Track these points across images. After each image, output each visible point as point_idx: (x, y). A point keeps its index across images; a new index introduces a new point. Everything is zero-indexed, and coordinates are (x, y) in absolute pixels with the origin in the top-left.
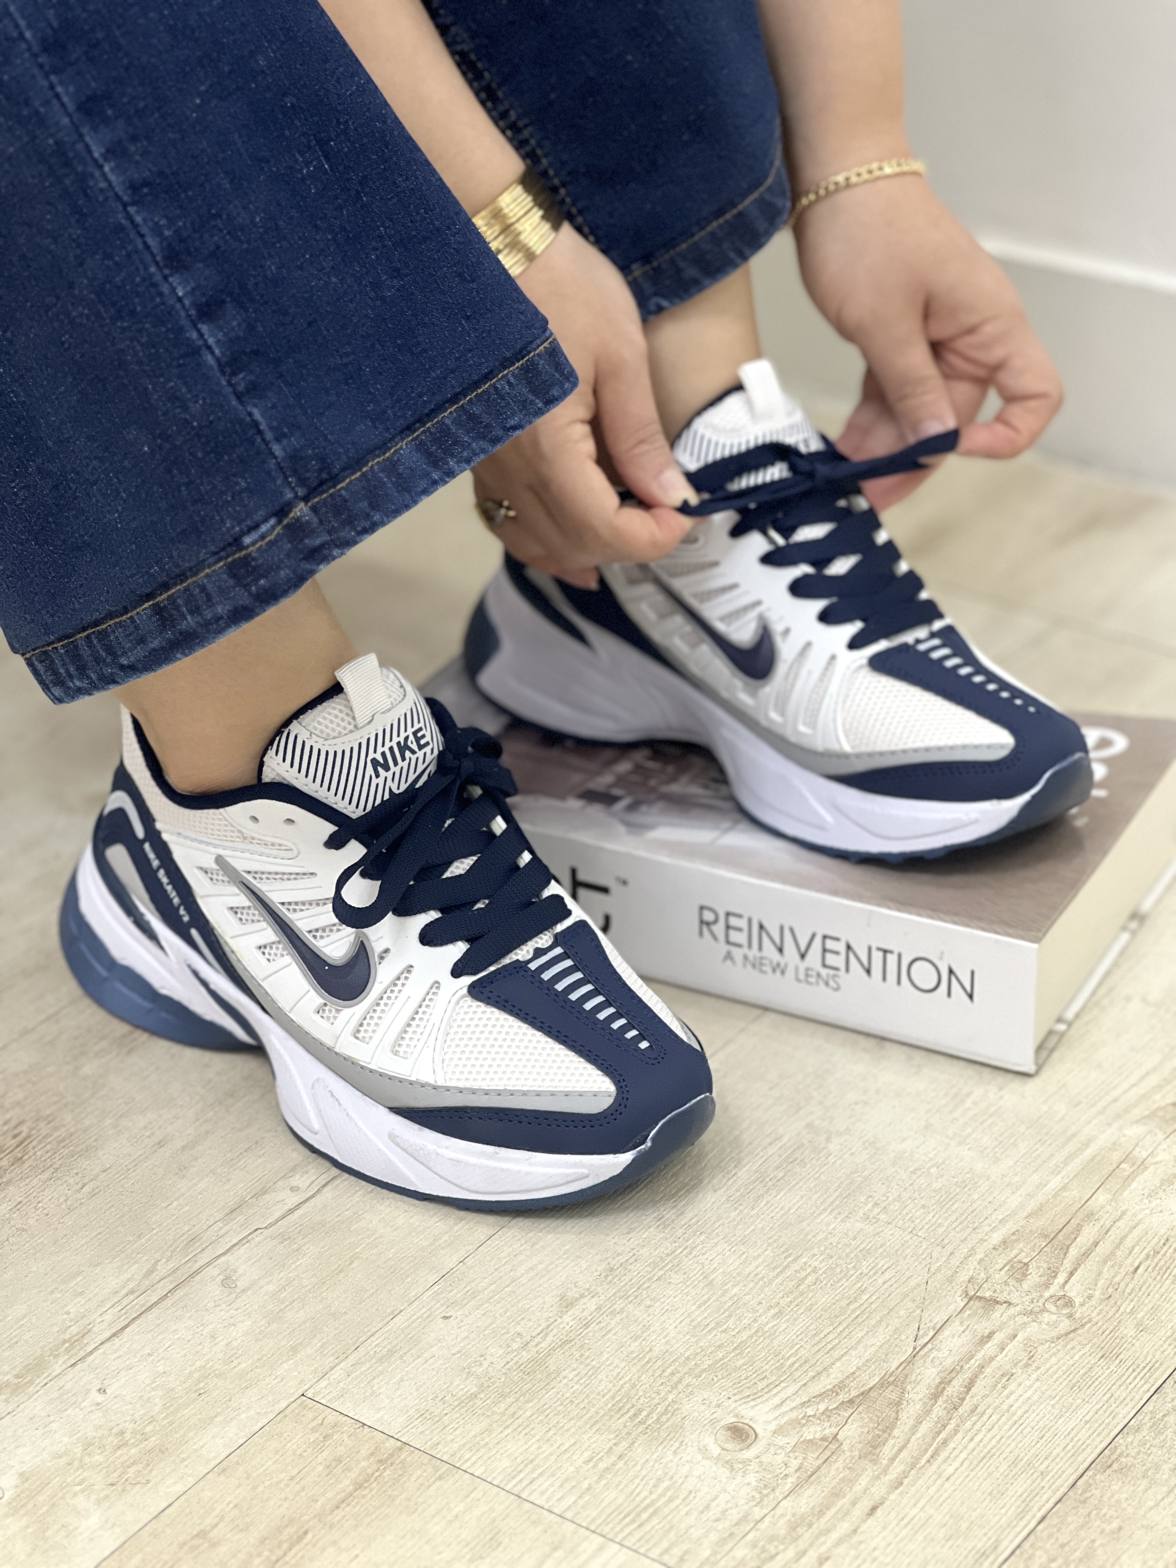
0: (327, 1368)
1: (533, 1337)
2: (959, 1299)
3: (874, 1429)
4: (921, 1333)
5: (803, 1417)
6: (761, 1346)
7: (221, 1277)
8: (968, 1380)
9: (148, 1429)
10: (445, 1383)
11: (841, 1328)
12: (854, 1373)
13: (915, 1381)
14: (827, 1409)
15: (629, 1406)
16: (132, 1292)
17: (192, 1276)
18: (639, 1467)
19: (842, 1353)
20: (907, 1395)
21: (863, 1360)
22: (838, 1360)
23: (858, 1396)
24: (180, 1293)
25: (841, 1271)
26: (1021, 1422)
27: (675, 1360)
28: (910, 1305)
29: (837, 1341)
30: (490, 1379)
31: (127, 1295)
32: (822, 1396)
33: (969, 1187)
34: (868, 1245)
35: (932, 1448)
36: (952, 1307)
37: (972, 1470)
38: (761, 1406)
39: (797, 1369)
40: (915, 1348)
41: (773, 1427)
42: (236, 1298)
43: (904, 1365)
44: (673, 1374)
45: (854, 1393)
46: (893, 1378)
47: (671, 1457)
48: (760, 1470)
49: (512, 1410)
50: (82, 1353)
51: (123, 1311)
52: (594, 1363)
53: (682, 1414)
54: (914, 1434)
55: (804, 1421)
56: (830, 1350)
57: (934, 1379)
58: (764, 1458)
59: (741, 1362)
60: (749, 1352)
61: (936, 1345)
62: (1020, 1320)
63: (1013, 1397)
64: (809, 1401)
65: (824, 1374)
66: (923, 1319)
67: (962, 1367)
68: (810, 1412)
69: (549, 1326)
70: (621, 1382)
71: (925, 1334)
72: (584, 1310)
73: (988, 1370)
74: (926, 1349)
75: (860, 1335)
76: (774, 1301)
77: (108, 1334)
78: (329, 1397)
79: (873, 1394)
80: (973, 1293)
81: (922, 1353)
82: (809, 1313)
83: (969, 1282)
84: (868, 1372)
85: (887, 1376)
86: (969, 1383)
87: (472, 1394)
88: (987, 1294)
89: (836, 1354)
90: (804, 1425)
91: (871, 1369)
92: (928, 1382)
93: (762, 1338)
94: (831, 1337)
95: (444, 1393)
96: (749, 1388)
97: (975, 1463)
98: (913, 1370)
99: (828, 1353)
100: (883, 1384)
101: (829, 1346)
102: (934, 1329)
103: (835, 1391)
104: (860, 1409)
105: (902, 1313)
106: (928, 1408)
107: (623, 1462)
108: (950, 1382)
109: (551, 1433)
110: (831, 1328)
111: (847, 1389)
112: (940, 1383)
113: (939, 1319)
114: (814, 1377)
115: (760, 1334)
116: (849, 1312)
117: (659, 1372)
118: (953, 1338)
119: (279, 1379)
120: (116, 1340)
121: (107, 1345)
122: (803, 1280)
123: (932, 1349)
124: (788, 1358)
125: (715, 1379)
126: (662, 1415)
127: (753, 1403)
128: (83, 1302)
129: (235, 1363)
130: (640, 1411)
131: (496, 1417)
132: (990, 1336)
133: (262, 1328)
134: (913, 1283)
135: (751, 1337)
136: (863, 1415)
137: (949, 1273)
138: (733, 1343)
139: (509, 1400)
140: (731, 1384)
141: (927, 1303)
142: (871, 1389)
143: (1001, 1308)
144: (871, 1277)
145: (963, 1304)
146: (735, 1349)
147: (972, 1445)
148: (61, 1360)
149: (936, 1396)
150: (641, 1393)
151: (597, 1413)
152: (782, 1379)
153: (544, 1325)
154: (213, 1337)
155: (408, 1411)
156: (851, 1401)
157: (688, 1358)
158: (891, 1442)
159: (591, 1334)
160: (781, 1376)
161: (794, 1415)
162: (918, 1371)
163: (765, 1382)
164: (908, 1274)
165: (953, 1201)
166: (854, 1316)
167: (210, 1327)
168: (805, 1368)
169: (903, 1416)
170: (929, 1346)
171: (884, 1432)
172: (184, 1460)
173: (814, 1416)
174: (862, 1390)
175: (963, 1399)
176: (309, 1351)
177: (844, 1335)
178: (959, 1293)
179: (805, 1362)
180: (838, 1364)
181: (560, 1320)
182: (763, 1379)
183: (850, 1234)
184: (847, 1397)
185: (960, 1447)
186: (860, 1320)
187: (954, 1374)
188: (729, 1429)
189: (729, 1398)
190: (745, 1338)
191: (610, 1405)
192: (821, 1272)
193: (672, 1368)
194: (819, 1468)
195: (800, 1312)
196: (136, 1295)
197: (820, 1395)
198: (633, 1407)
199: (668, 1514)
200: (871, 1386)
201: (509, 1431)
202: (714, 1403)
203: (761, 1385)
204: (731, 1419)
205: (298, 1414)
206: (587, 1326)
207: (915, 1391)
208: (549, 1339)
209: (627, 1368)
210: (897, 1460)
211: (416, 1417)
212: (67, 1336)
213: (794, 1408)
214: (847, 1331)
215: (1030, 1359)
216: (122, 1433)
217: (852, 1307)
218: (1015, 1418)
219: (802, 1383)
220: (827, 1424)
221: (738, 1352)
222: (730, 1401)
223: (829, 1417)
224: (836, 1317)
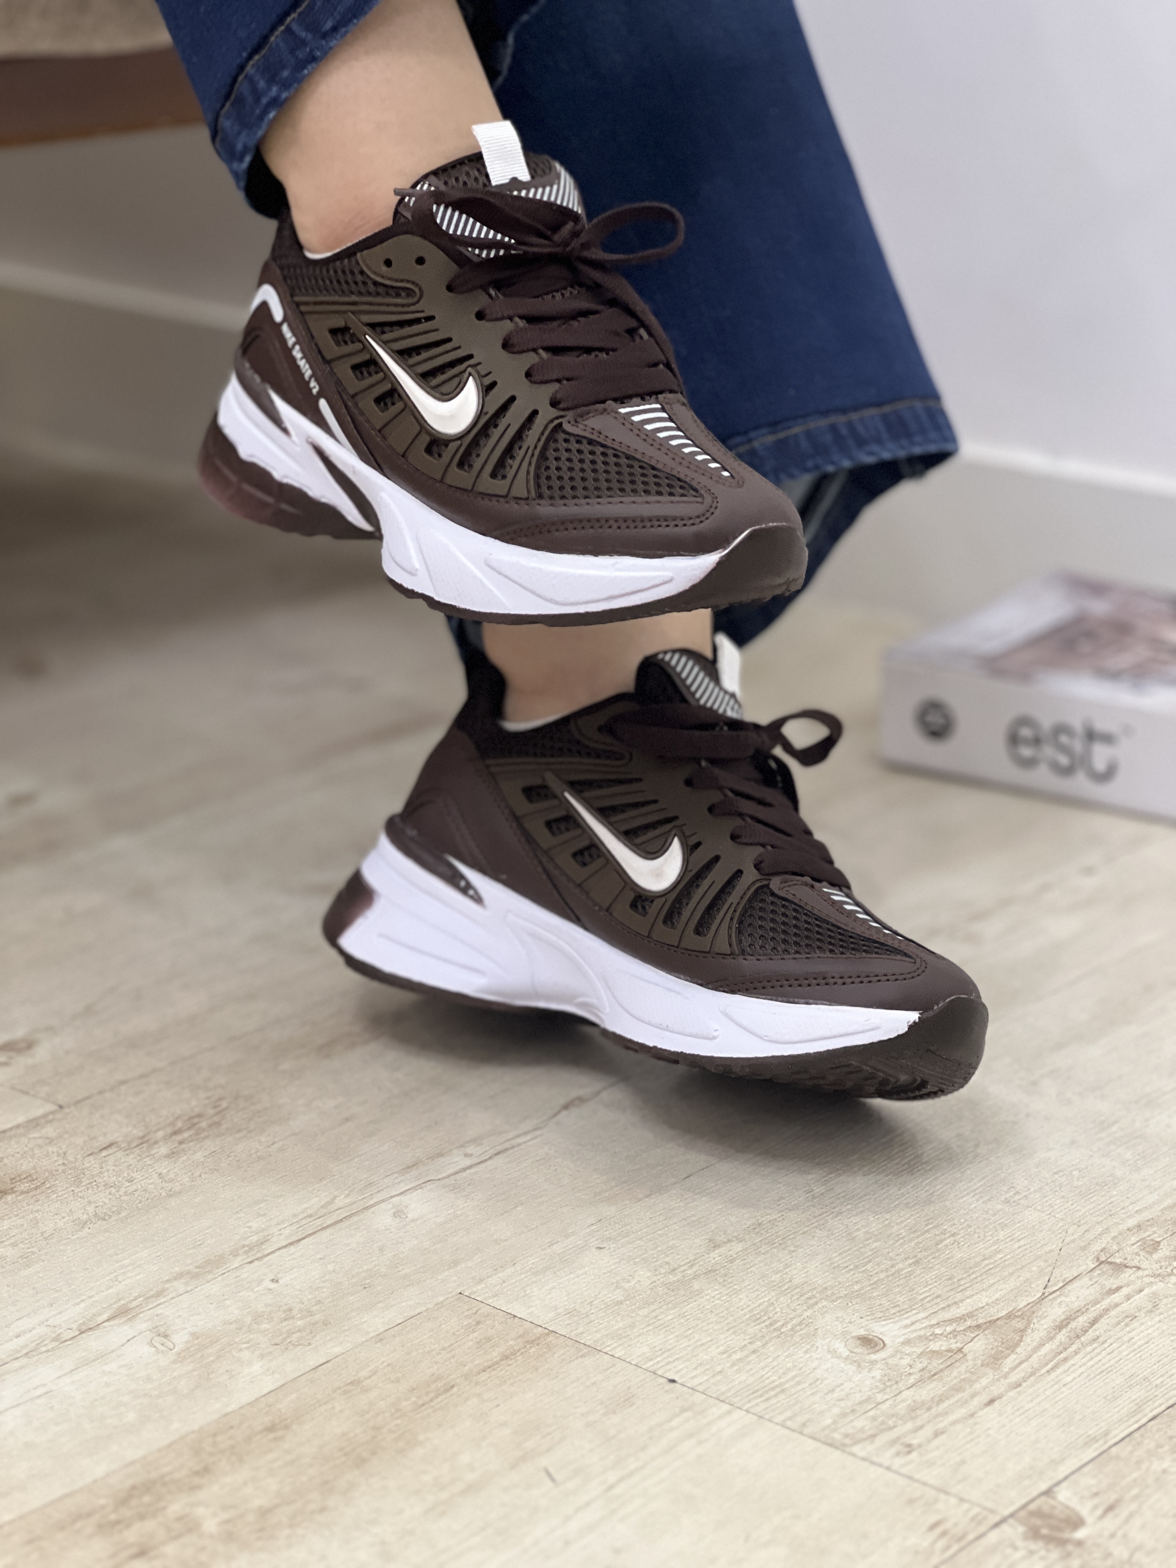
0: (485, 1276)
1: (680, 1266)
2: (1090, 1263)
3: (997, 1347)
4: (1050, 1283)
5: (931, 1335)
6: (896, 1285)
7: (394, 1210)
8: (1092, 1318)
9: (314, 1308)
10: (594, 1292)
11: (973, 1276)
12: (983, 1307)
13: (1040, 1317)
14: (954, 1330)
15: (766, 1318)
16: (310, 1216)
17: (366, 1209)
18: (770, 1359)
19: (973, 1293)
20: (1032, 1325)
21: (993, 1299)
22: (968, 1297)
23: (985, 1323)
24: (354, 1219)
25: (979, 1237)
26: (1140, 1349)
27: (814, 1289)
28: (1042, 1264)
29: (970, 1284)
30: (636, 1292)
31: (305, 1218)
32: (951, 1321)
33: (1109, 1186)
34: (1006, 1220)
35: (1053, 1363)
36: (1083, 1268)
37: (1089, 1381)
38: (891, 1325)
39: (929, 1302)
40: (1044, 1294)
41: (901, 1339)
42: (405, 1225)
43: (1031, 1305)
44: (810, 1298)
45: (981, 1321)
46: (1019, 1313)
47: (802, 1355)
48: (886, 1368)
49: (654, 1314)
50: (259, 1255)
51: (300, 1229)
52: (735, 1287)
53: (815, 1326)
54: (1035, 1352)
55: (931, 1338)
56: (962, 1290)
57: (1059, 1316)
58: (890, 1361)
59: (874, 1294)
60: (884, 1288)
61: (1065, 1293)
62: (1147, 1280)
63: (1134, 1332)
64: (938, 1324)
65: (954, 1307)
66: (1053, 1274)
67: (1088, 1309)
68: (938, 1331)
69: (696, 1259)
70: (760, 1301)
71: (1055, 1284)
72: (730, 1250)
73: (1113, 1313)
74: (1054, 1295)
75: (992, 1282)
76: (912, 1254)
77: (284, 1243)
78: (483, 1296)
79: (998, 1322)
80: (1104, 1259)
81: (1051, 1297)
82: (944, 1264)
83: (1101, 1251)
84: (997, 1307)
85: (1014, 1312)
86: (1093, 1321)
87: (618, 1301)
88: (1118, 1261)
89: (968, 1293)
90: (931, 1340)
91: (1000, 1305)
92: (1053, 1317)
93: (898, 1279)
94: (964, 1281)
95: (592, 1299)
96: (881, 1312)
97: (1092, 1376)
98: (1039, 1309)
100: (1010, 1316)
101: (961, 1288)
102: (1063, 1281)
103: (962, 1318)
104: (986, 1332)
105: (1034, 1269)
106: (1052, 1335)
107: (755, 1356)
108: (1075, 1319)
109: (690, 1332)
110: (965, 1275)
111: (975, 1318)
112: (1065, 1319)
113: (1069, 1275)
114: (944, 1308)
115: (896, 1276)
116: (983, 1265)
117: (797, 1296)
118: (1081, 1288)
119: (440, 1281)
120: (292, 1249)
121: (284, 1250)
122: (941, 1241)
123: (1059, 1296)
124: (921, 1294)
125: (850, 1304)
126: (796, 1326)
127: (884, 1323)
128: (264, 1220)
129: (400, 1268)
130: (776, 1322)
131: (639, 1318)
132: (1118, 1289)
133: (427, 1247)
134: (1047, 1249)
135: (887, 1277)
136: (988, 1336)
137: (1083, 1244)
138: (870, 1281)
139: (653, 1307)
140: (864, 1308)
141: (1058, 1263)
142: (998, 1319)
143: (1130, 1271)
145: (1093, 1266)
146: (870, 1285)
147: (1091, 1363)
148: (239, 1259)
149: (1060, 1327)
150: (778, 1310)
151: (735, 1321)
152: (913, 1308)
153: (692, 1258)
154: (381, 1249)
155: (556, 1309)
156: (978, 1327)
157: (826, 1288)
158: (1013, 1356)
159: (735, 1267)
160: (913, 1305)
161: (922, 1333)
162: (1044, 1310)
163: (897, 1309)
164: (1043, 1243)
165: (1092, 1195)
166: (987, 1268)
167: (380, 1243)
168: (935, 1301)
169: (1027, 1339)
170: (1058, 1293)
171: (1007, 1349)
172: (344, 1331)
173: (942, 1334)
174: (989, 1319)
175: (1086, 1331)
176: (470, 1264)
177: (976, 1281)
178: (1091, 1258)
179: (937, 1297)
180: (968, 1300)
181: (707, 1256)
182: (895, 1306)
183: (991, 1212)
184: (974, 1323)
185: (1079, 1364)
186: (992, 1271)
187: (1079, 1314)
188: (859, 1339)
189: (862, 1318)
190: (882, 1277)
191: (747, 1317)
192: (958, 1235)
193: (809, 1294)
194: (942, 1370)
195: (937, 1262)
196: (313, 1218)
197: (949, 1320)
198: (769, 1318)
199: (794, 1394)
200: (999, 1316)
201: (651, 1328)
202: (847, 1321)
203: (894, 1311)
204: (862, 1332)
205: (454, 1306)
206: (732, 1261)
207: (1041, 1322)
208: (695, 1269)
209: (767, 1292)
210: (1018, 1369)
211: (564, 1314)
212: (247, 1242)
213: (923, 1328)
214: (979, 1279)
215: (1154, 1307)
216: (290, 1310)
217: (986, 1262)
218: (1135, 1347)
219: (931, 1312)
220: (953, 1341)
221: (874, 1287)
222: (862, 1320)
223: (956, 1336)
224: (971, 1268)
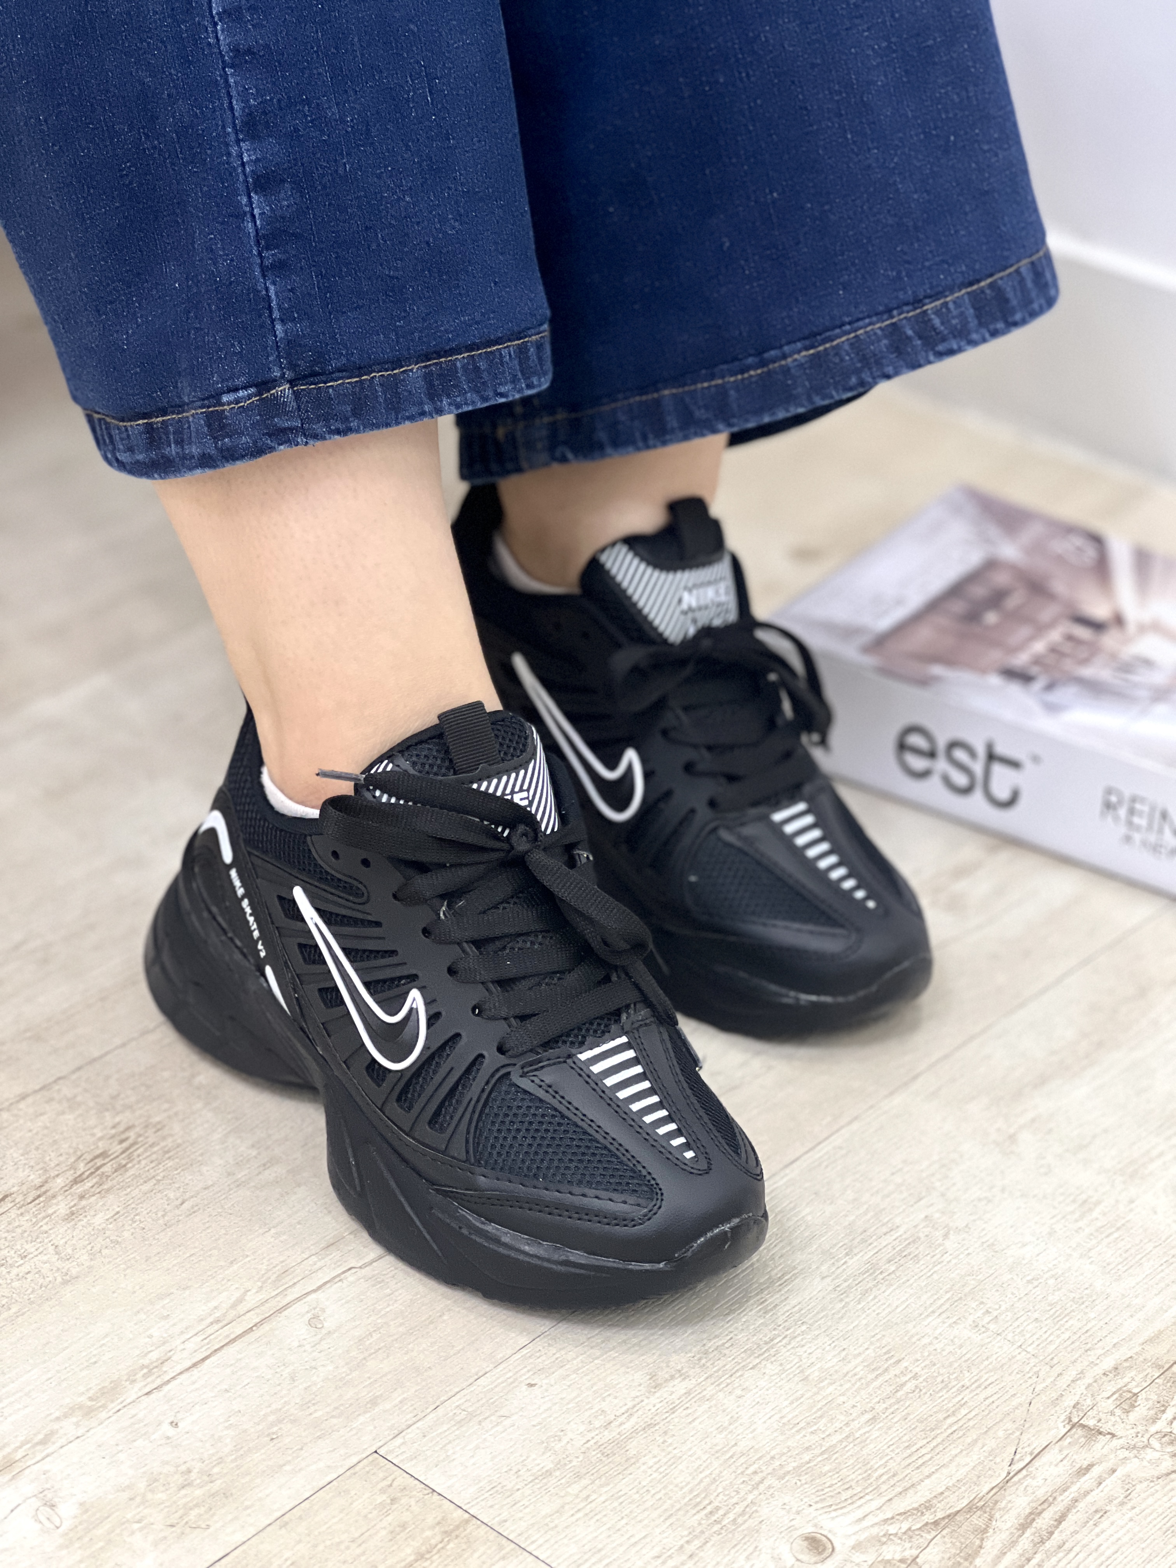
0: (404, 1427)
1: (617, 1416)
2: (1061, 1424)
3: (955, 1555)
4: (1017, 1458)
5: (884, 1535)
6: (849, 1453)
7: (309, 1315)
8: (1060, 1513)
9: (216, 1470)
10: (521, 1456)
11: (934, 1443)
12: (942, 1493)
13: (1005, 1508)
14: (909, 1529)
15: (706, 1502)
16: (217, 1322)
17: (280, 1310)
19: (933, 1470)
20: (994, 1523)
21: (954, 1480)
22: (928, 1477)
23: (944, 1518)
24: (266, 1327)
25: (943, 1381)
27: (760, 1458)
28: (1009, 1426)
29: (929, 1456)
31: (212, 1325)
32: (906, 1514)
33: (1087, 1304)
34: (973, 1355)
36: (1053, 1433)
38: (841, 1518)
39: (884, 1482)
40: (1009, 1473)
41: (852, 1542)
42: (321, 1340)
43: (994, 1491)
44: (755, 1473)
45: (940, 1515)
46: (982, 1503)
49: (586, 1492)
50: (160, 1381)
51: (206, 1341)
52: (676, 1451)
53: (760, 1516)
55: (884, 1539)
56: (922, 1465)
57: (1024, 1508)
59: (827, 1468)
60: (836, 1459)
61: (1031, 1472)
62: (1121, 1454)
63: (1103, 1536)
64: (893, 1518)
65: (911, 1491)
66: (1021, 1443)
67: (1056, 1498)
68: (892, 1529)
69: (635, 1405)
70: (702, 1475)
71: (1022, 1459)
72: (672, 1393)
73: (1081, 1505)
74: (1020, 1475)
75: (954, 1452)
76: (870, 1405)
77: (188, 1363)
78: (401, 1458)
79: (958, 1518)
80: (1076, 1420)
81: (1015, 1480)
82: (903, 1423)
83: (1074, 1407)
84: (957, 1494)
85: (976, 1501)
86: (1060, 1517)
87: (547, 1471)
88: (1091, 1423)
89: (926, 1471)
90: (884, 1543)
91: (960, 1491)
92: (1018, 1510)
93: (852, 1445)
94: (923, 1451)
96: (832, 1497)
98: (1005, 1497)
99: (918, 1468)
100: (971, 1508)
101: (920, 1461)
102: (1030, 1455)
103: (921, 1509)
104: (944, 1533)
105: (999, 1434)
106: (1015, 1539)
108: (1041, 1512)
109: (623, 1522)
110: (925, 1441)
111: (933, 1510)
112: (1031, 1514)
113: (1038, 1444)
114: (900, 1493)
115: (851, 1439)
116: (945, 1426)
117: (741, 1470)
118: (1050, 1466)
119: (354, 1432)
120: (195, 1371)
121: (185, 1376)
122: (904, 1384)
123: (1026, 1477)
124: (876, 1470)
125: (799, 1483)
126: (738, 1517)
127: (831, 1514)
128: (168, 1326)
129: (312, 1409)
130: (717, 1509)
131: (569, 1499)
132: (1089, 1467)
133: (344, 1375)
134: (1015, 1401)
135: (841, 1441)
136: (946, 1539)
137: (1054, 1396)
138: (821, 1445)
139: (584, 1482)
140: (814, 1491)
141: (1027, 1425)
142: (958, 1512)
143: (1104, 1440)
144: (972, 1391)
145: (1065, 1430)
146: (820, 1453)
148: (136, 1387)
149: (1024, 1526)
150: (720, 1490)
152: (867, 1491)
153: (631, 1404)
154: (293, 1379)
155: (479, 1482)
156: (936, 1524)
157: (773, 1458)
159: (676, 1420)
160: (867, 1488)
161: (875, 1531)
162: (1009, 1499)
163: (850, 1493)
164: (1012, 1392)
166: (950, 1431)
167: (292, 1368)
168: (892, 1482)
169: (988, 1545)
170: (1025, 1472)
171: (966, 1559)
172: (247, 1508)
173: (897, 1534)
174: (948, 1512)
175: (1052, 1533)
176: (388, 1405)
177: (938, 1450)
178: (1063, 1418)
179: (894, 1475)
180: (927, 1481)
181: (646, 1401)
182: (847, 1489)
183: (957, 1341)
184: (932, 1518)
186: (955, 1436)
187: (1046, 1505)
188: (807, 1539)
189: (810, 1506)
190: (834, 1442)
192: (921, 1379)
193: (756, 1466)
195: (895, 1420)
196: (222, 1324)
200: (958, 1509)
201: (580, 1514)
202: (793, 1510)
203: (844, 1494)
204: (810, 1528)
205: (367, 1473)
206: (673, 1411)
207: (1003, 1519)
208: (635, 1419)
209: (709, 1460)
211: (488, 1488)
212: (146, 1362)
213: (876, 1524)
214: (941, 1447)
215: (1126, 1497)
216: (189, 1471)
217: (948, 1422)
219: (887, 1498)
220: (907, 1545)
221: (826, 1456)
222: (812, 1509)
223: (911, 1537)
224: (932, 1430)
